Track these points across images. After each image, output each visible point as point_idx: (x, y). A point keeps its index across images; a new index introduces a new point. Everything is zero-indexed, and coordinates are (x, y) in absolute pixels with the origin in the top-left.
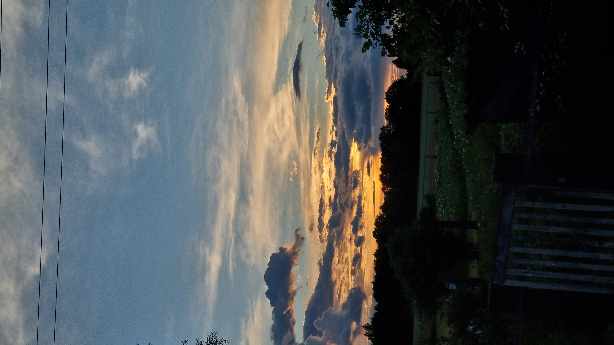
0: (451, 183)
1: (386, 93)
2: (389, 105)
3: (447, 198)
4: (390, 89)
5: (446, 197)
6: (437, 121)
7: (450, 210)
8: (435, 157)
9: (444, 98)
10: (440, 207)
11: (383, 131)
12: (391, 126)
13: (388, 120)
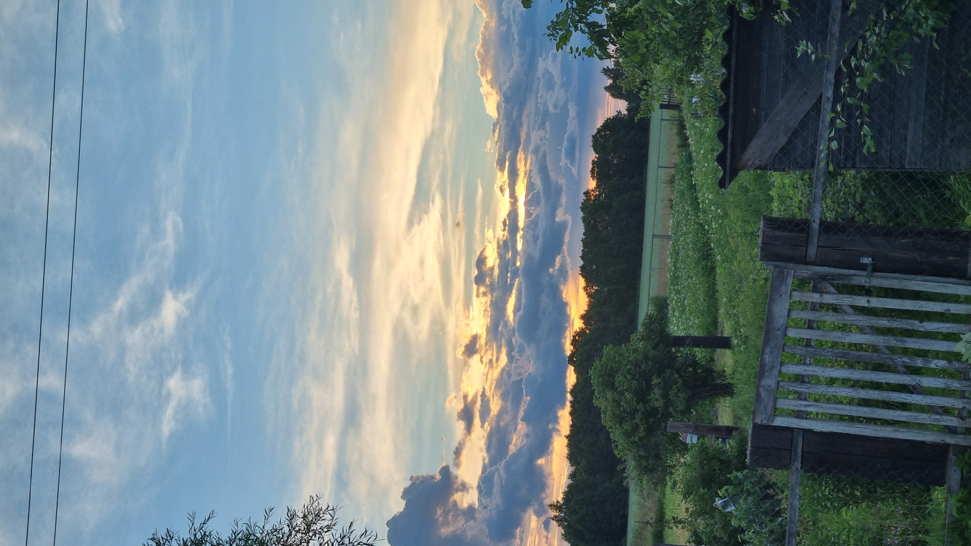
0: (692, 278)
2: (597, 156)
3: (686, 301)
4: (599, 131)
5: (685, 299)
6: (672, 181)
7: (690, 319)
8: (669, 237)
9: (684, 144)
10: (674, 316)
11: (587, 197)
12: (600, 190)
13: (596, 180)
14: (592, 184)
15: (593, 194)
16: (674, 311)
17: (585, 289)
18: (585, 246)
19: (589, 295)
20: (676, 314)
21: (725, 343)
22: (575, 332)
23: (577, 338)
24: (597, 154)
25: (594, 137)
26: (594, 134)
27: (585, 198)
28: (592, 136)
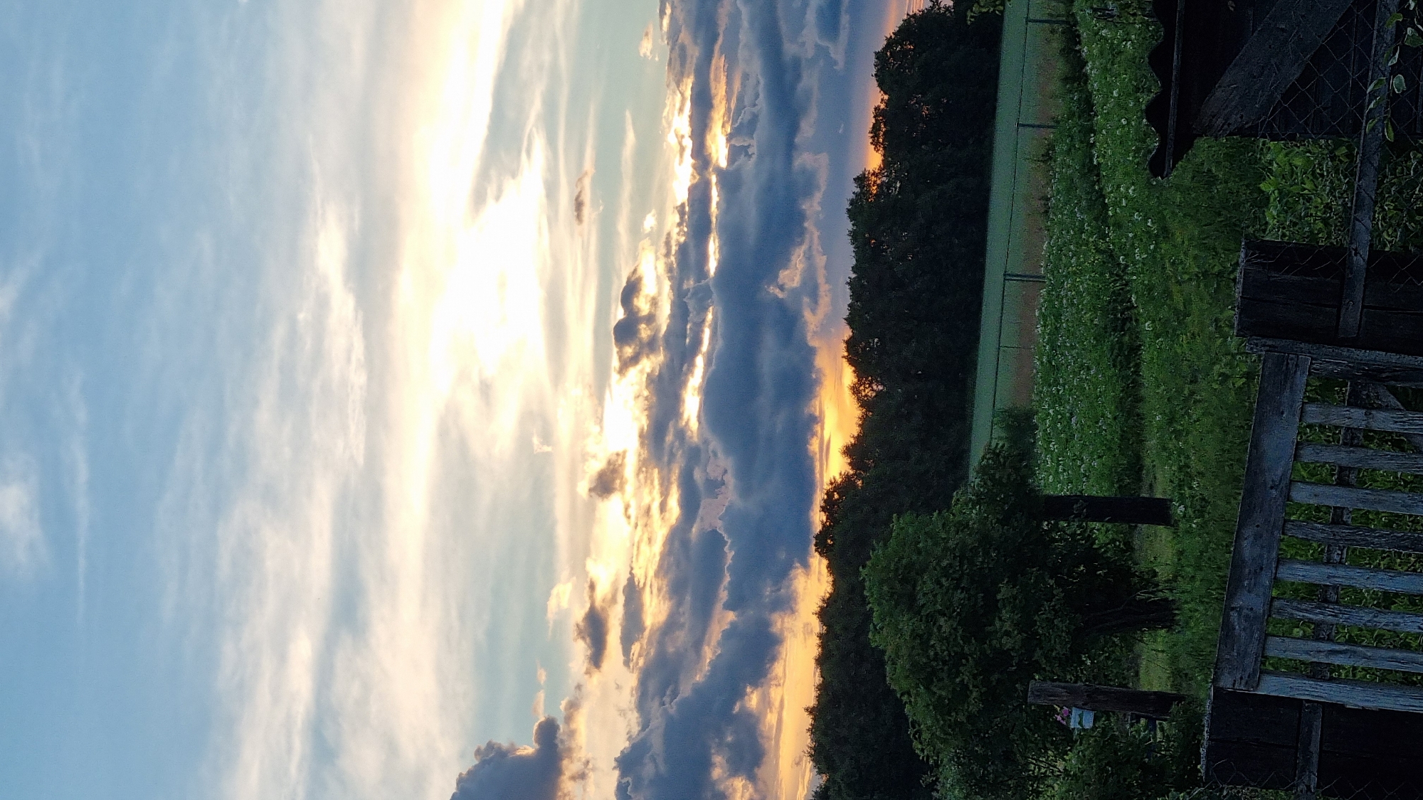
0: (1089, 369)
1: (878, 55)
2: (886, 97)
3: (1073, 420)
4: (890, 43)
5: (1072, 415)
6: (1048, 157)
7: (1082, 460)
8: (1038, 279)
9: (1076, 76)
10: (1048, 450)
11: (861, 187)
12: (891, 173)
13: (881, 151)
14: (874, 160)
15: (875, 182)
16: (1048, 441)
17: (855, 390)
18: (856, 295)
19: (864, 403)
20: (1053, 447)
21: (1158, 512)
22: (831, 484)
23: (836, 496)
24: (886, 93)
25: (879, 56)
26: (879, 49)
27: (858, 190)
28: (875, 53)
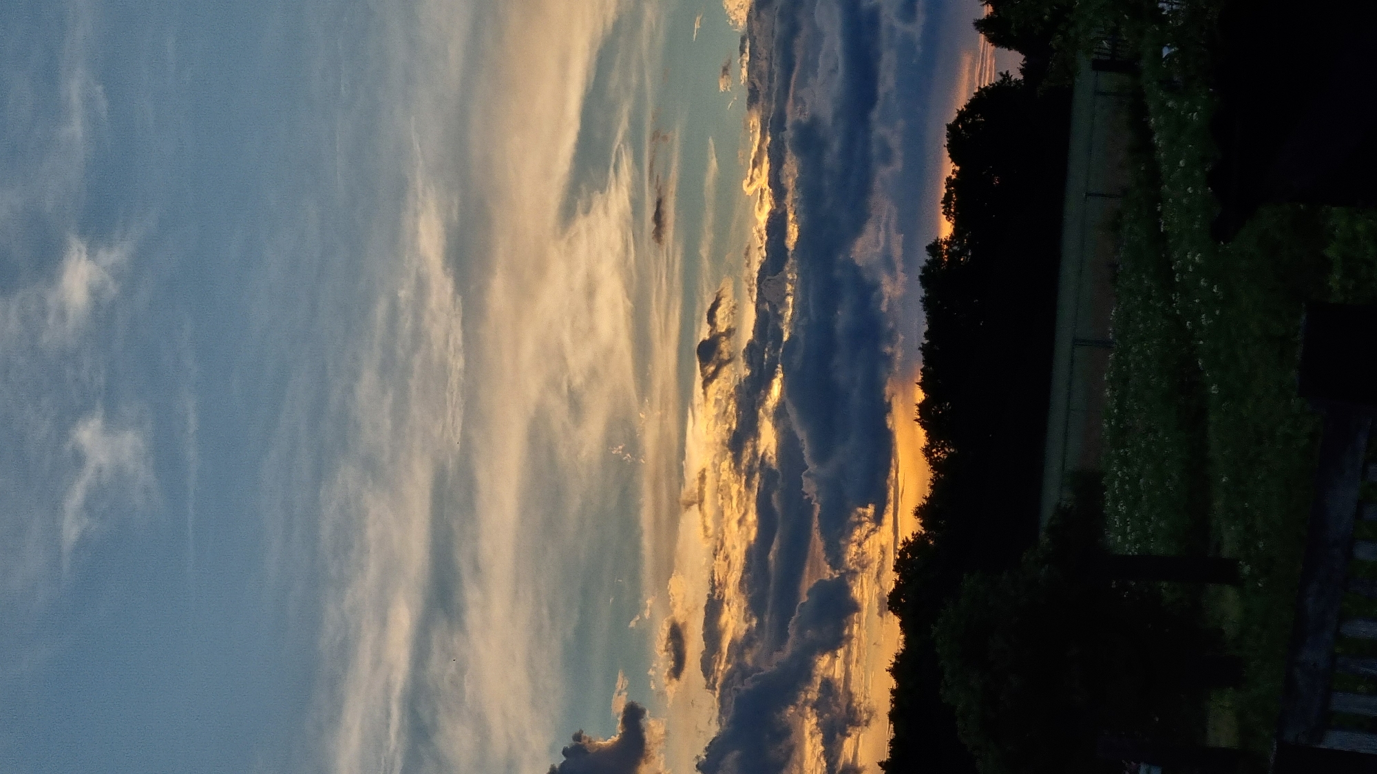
0: (1156, 432)
2: (957, 168)
3: (1141, 483)
4: (962, 115)
5: (1140, 476)
6: (1116, 224)
7: (1150, 520)
8: (1107, 345)
9: (1143, 146)
10: (1117, 513)
11: (933, 255)
12: (962, 241)
13: (953, 220)
14: (946, 229)
15: (946, 250)
16: (1116, 501)
17: (927, 451)
19: (935, 465)
20: (1122, 508)
21: (1226, 572)
22: (905, 544)
23: (909, 556)
24: (957, 165)
25: (951, 128)
26: (951, 122)
27: (929, 258)
28: (949, 125)
